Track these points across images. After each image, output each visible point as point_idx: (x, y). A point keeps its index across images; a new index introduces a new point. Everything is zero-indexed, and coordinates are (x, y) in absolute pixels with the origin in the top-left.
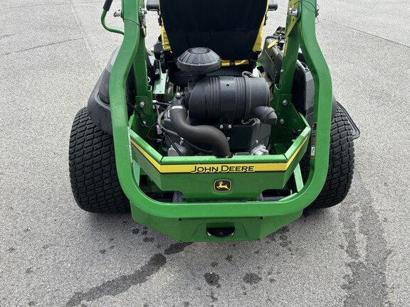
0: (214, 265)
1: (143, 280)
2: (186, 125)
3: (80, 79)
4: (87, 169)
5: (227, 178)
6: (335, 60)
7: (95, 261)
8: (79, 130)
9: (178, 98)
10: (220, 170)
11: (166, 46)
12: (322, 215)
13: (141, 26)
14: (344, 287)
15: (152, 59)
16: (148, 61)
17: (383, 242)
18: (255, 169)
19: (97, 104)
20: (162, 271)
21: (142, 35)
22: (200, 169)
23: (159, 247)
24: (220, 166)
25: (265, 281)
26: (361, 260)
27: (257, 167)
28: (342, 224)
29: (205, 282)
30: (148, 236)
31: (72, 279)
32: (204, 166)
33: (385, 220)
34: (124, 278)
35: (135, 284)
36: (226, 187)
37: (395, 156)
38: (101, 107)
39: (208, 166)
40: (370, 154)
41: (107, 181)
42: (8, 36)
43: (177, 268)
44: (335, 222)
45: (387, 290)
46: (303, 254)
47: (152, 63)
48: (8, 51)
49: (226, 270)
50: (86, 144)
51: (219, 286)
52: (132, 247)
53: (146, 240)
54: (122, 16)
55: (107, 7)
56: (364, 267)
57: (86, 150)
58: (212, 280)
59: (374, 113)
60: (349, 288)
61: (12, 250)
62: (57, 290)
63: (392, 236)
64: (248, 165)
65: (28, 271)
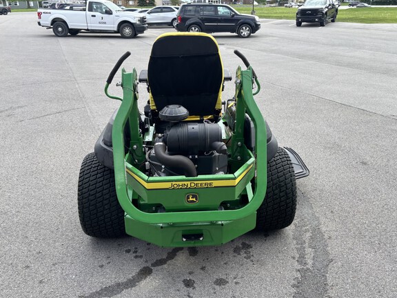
0: (190, 273)
1: (135, 286)
2: (165, 155)
3: (83, 139)
4: (91, 198)
5: (195, 192)
6: (297, 120)
7: (95, 273)
8: (86, 168)
9: (160, 138)
10: (189, 186)
11: (153, 107)
12: (279, 236)
13: (134, 92)
14: (293, 286)
15: (143, 118)
16: (140, 119)
17: (327, 253)
18: (214, 185)
19: (102, 147)
20: (149, 279)
21: (135, 98)
22: (175, 186)
23: (146, 261)
24: (189, 183)
25: (231, 284)
26: (309, 266)
27: (216, 183)
28: (295, 242)
29: (183, 286)
30: (138, 254)
31: (77, 286)
32: (177, 183)
33: (330, 238)
34: (118, 285)
35: (127, 288)
36: (194, 199)
37: (341, 192)
38: (105, 149)
39: (181, 183)
40: (322, 190)
41: (106, 207)
42: (21, 107)
43: (161, 276)
44: (290, 240)
45: (328, 287)
46: (262, 264)
47: (143, 120)
48: (22, 119)
49: (201, 277)
50: (92, 178)
51: (194, 288)
52: (125, 262)
53: (136, 257)
54: (122, 86)
55: (109, 81)
56: (311, 272)
57: (91, 183)
58: (188, 284)
59: (327, 159)
60: (298, 287)
61: (28, 267)
62: (64, 295)
63: (334, 249)
64: (209, 182)
65: (41, 282)
